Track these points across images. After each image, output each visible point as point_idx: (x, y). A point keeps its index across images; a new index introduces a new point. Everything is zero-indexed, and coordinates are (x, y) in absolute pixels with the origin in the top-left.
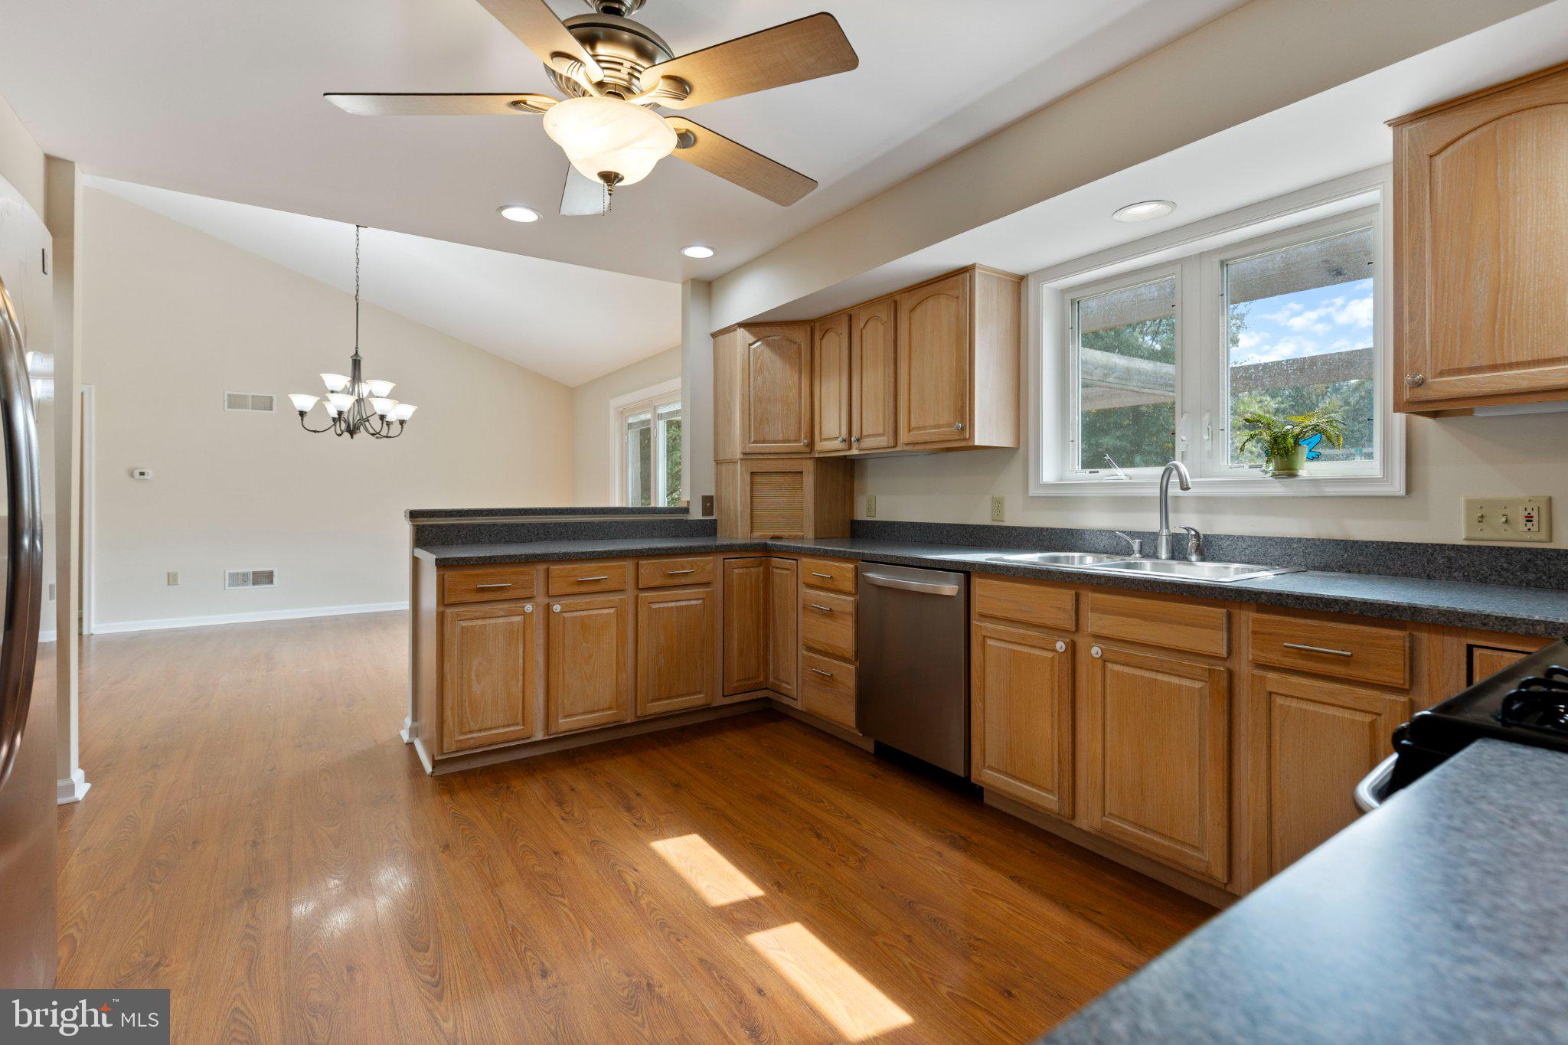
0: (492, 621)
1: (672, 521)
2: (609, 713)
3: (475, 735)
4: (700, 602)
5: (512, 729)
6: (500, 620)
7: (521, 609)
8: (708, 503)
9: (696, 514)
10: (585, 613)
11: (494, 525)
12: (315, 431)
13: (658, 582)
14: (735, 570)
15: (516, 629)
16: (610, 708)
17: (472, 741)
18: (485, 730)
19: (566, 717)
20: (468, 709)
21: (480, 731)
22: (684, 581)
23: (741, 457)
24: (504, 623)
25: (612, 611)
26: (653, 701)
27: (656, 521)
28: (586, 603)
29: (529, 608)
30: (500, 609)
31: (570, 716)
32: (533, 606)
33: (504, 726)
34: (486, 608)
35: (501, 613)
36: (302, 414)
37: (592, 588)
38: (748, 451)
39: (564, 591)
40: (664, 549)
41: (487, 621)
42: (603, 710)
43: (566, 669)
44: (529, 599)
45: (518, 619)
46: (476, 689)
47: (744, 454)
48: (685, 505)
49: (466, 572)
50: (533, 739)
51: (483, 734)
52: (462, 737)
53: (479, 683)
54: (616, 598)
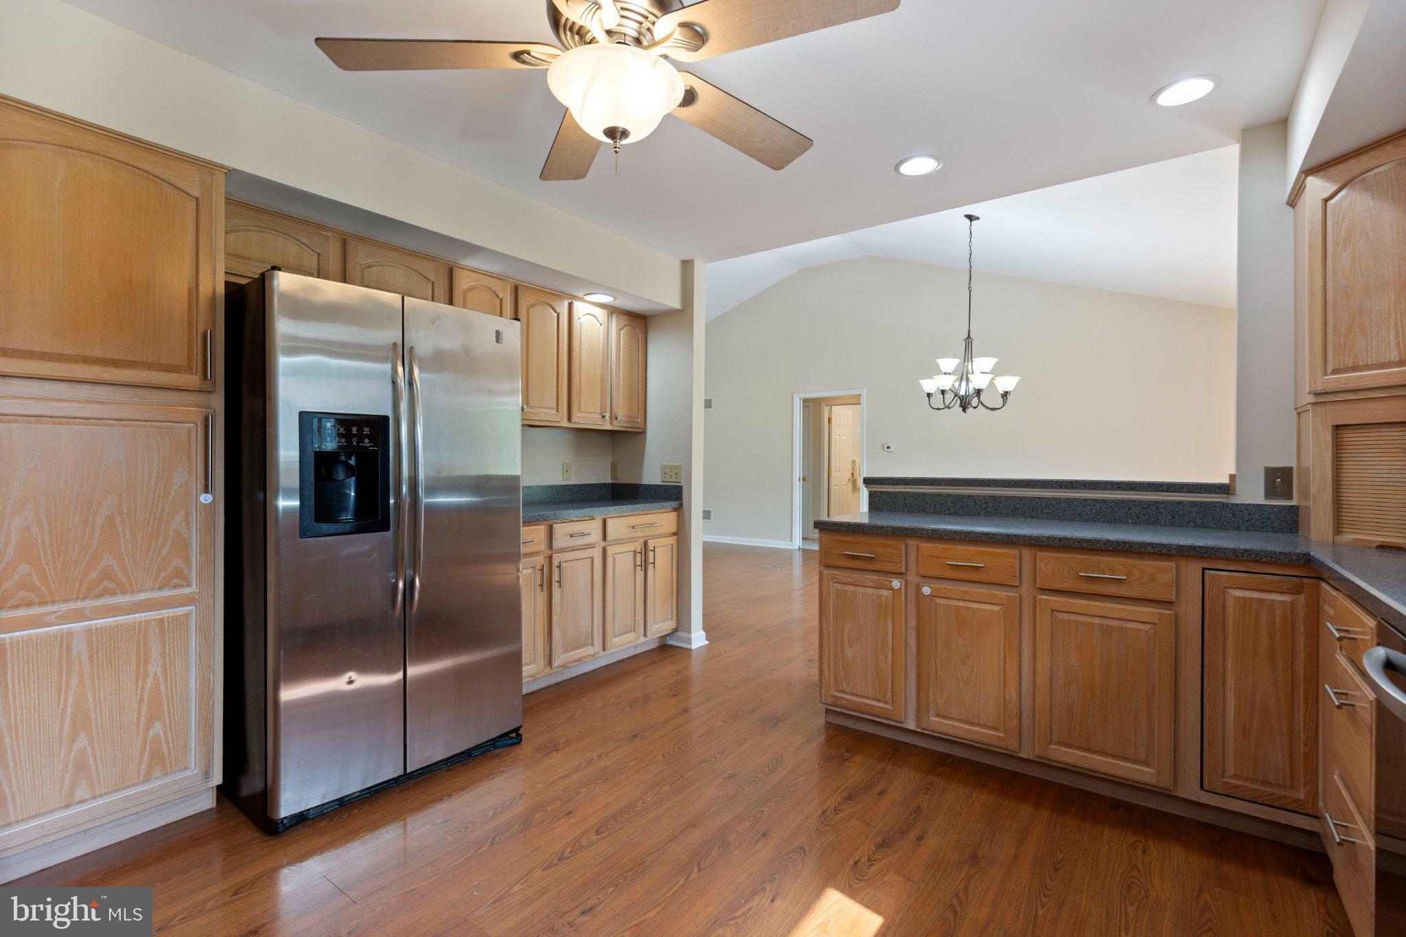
0: (863, 590)
1: (1192, 504)
2: (992, 733)
3: (848, 697)
4: (1148, 627)
5: (881, 705)
6: (870, 591)
7: (889, 583)
8: (1278, 480)
9: (1252, 494)
10: (961, 604)
11: (939, 495)
12: (938, 409)
13: (1066, 585)
14: (1231, 591)
15: (884, 603)
16: (994, 729)
17: (845, 702)
18: (857, 695)
19: (938, 715)
20: (841, 668)
21: (852, 694)
22: (1112, 589)
23: (1311, 399)
24: (872, 594)
25: (997, 608)
26: (1059, 743)
27: (1163, 502)
28: (963, 592)
29: (896, 584)
30: (870, 580)
31: (944, 717)
32: (901, 583)
33: (873, 699)
34: (857, 576)
35: (870, 584)
36: (929, 395)
37: (969, 575)
38: (1320, 388)
39: (934, 573)
40: (1075, 540)
41: (858, 589)
42: (984, 726)
43: (938, 662)
44: (898, 574)
45: (886, 593)
46: (849, 653)
47: (1317, 394)
48: (1226, 481)
49: (841, 538)
50: (905, 726)
51: (855, 698)
52: (837, 694)
53: (851, 647)
54: (1002, 593)
